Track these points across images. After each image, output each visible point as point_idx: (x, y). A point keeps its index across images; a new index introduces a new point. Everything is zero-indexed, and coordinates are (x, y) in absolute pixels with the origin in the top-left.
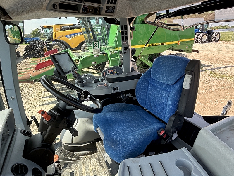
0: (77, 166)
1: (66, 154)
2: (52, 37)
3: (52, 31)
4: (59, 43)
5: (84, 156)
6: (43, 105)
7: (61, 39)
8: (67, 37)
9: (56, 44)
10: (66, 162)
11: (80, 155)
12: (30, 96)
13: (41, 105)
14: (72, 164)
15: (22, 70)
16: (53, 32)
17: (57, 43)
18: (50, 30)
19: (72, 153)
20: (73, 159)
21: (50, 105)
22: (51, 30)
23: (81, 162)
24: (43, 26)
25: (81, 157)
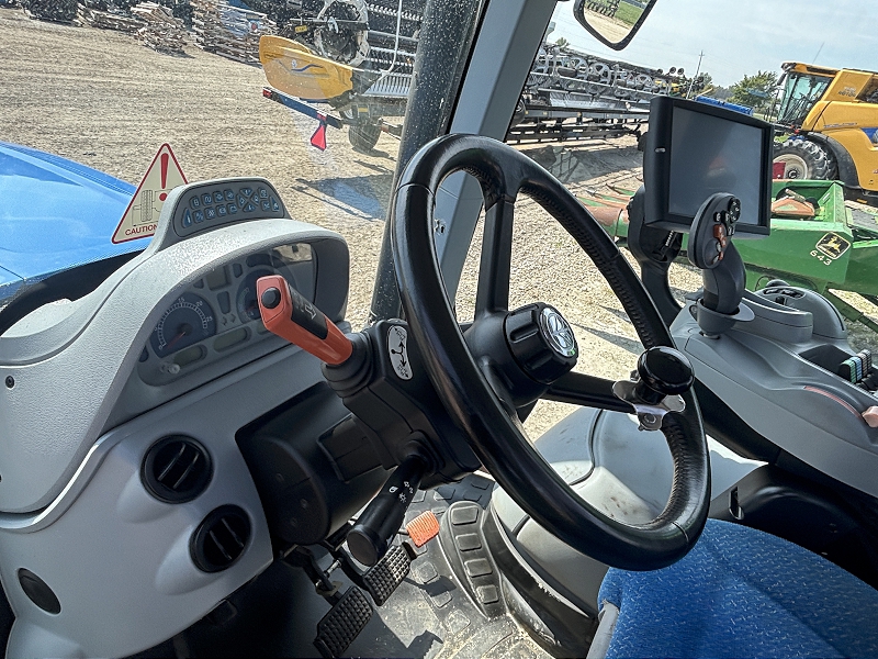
0: (466, 637)
1: (471, 549)
2: (803, 118)
3: (819, 94)
4: (817, 149)
5: (521, 629)
6: (593, 331)
7: (833, 137)
8: (870, 137)
9: (797, 150)
10: (453, 576)
11: (511, 609)
12: (580, 283)
13: (587, 329)
14: (460, 606)
15: (613, 188)
16: (819, 99)
17: (805, 147)
18: (813, 85)
19: (492, 567)
20: (479, 591)
21: (614, 346)
22: (815, 90)
23: (490, 635)
24: (795, 64)
25: (508, 619)
